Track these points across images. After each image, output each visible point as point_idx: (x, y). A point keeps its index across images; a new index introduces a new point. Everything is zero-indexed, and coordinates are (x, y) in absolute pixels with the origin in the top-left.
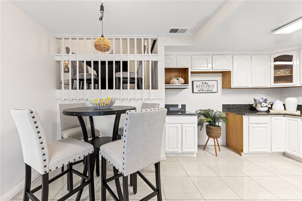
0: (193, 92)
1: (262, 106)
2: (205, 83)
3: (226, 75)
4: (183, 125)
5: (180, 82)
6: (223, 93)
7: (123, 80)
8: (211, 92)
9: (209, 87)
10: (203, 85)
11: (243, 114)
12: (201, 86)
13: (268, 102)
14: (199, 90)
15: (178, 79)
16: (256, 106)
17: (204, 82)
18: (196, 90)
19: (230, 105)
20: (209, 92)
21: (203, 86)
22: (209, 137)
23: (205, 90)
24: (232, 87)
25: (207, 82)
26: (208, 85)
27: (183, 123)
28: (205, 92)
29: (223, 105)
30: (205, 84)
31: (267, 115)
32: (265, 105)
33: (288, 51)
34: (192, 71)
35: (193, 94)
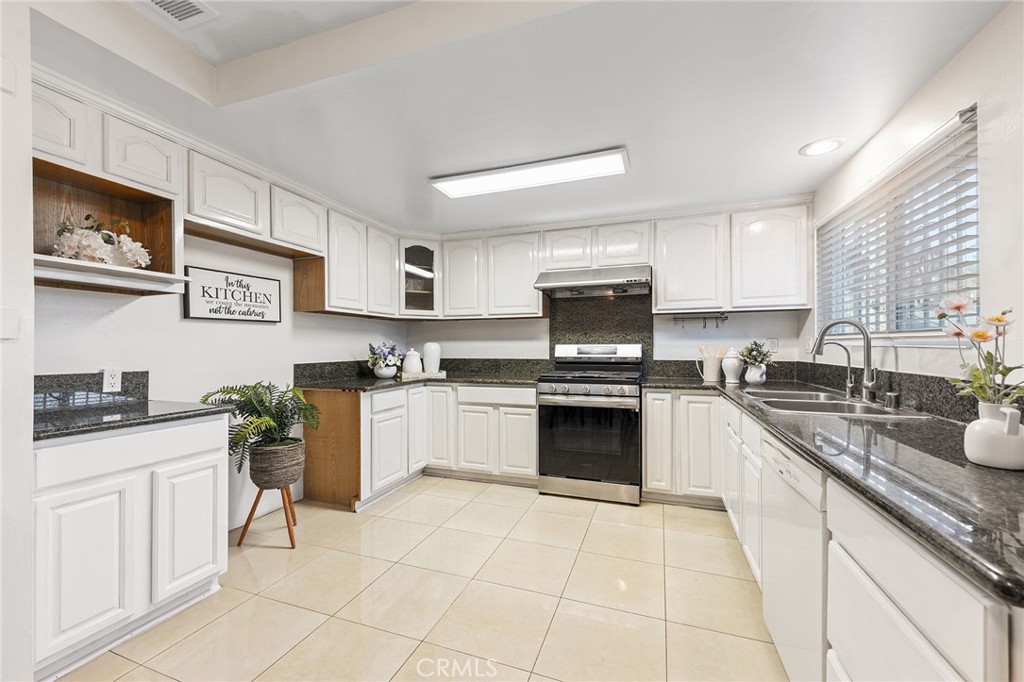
0: (186, 314)
1: (387, 365)
2: (240, 284)
3: (306, 267)
4: (159, 470)
5: (129, 255)
6: (296, 326)
8: (260, 318)
9: (253, 300)
10: (232, 289)
11: (361, 389)
12: (221, 294)
13: (397, 353)
14: (215, 306)
15: (108, 241)
16: (374, 364)
17: (233, 279)
18: (198, 307)
19: (313, 366)
20: (253, 318)
21: (229, 294)
22: (262, 489)
23: (238, 309)
24: (327, 309)
25: (246, 281)
26: (248, 294)
27: (156, 464)
28: (236, 316)
29: (297, 367)
30: (240, 289)
31: (395, 385)
32: (392, 360)
33: (427, 240)
34: (190, 218)
35: (188, 324)
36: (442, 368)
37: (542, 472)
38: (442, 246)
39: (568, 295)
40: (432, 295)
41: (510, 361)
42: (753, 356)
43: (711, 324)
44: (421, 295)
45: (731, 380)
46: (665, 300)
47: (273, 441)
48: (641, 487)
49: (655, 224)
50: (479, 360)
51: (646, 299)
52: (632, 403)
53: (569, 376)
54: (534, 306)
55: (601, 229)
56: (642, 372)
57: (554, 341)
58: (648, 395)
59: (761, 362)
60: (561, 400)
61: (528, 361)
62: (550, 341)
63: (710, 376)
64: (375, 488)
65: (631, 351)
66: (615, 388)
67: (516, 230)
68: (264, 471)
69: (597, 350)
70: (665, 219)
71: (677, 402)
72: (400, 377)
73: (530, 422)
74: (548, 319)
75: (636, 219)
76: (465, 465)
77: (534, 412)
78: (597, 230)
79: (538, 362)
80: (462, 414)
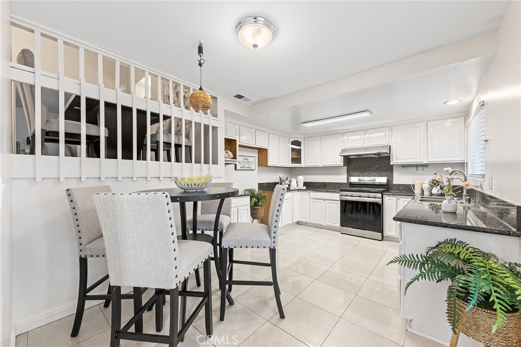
0: (236, 169)
3: (262, 153)
4: (239, 208)
5: (231, 156)
6: (259, 171)
7: (152, 145)
8: (251, 169)
9: (249, 163)
12: (242, 162)
13: (288, 179)
14: (241, 166)
17: (245, 158)
18: (238, 167)
19: (263, 183)
20: (249, 169)
21: (244, 162)
22: (253, 219)
23: (245, 167)
24: (268, 165)
25: (248, 158)
27: (239, 206)
28: (245, 169)
29: (259, 184)
30: (246, 161)
31: (288, 191)
32: (287, 182)
33: (298, 138)
34: (240, 144)
35: (237, 171)
36: (304, 185)
37: (342, 225)
38: (304, 140)
39: (355, 157)
40: (300, 158)
41: (330, 183)
42: (435, 183)
43: (420, 169)
44: (297, 159)
45: (426, 193)
46: (396, 159)
47: (256, 205)
48: (383, 234)
49: (392, 128)
50: (318, 183)
51: (388, 158)
52: (379, 200)
53: (353, 189)
54: (340, 162)
55: (368, 131)
56: (387, 188)
57: (349, 175)
58: (386, 198)
59: (438, 186)
60: (349, 198)
61: (338, 183)
62: (347, 175)
63: (417, 191)
64: (283, 225)
65: (383, 180)
66: (372, 195)
67: (334, 133)
68: (255, 214)
69: (367, 179)
70: (397, 125)
71: (398, 201)
72: (290, 189)
73: (337, 207)
74: (346, 167)
75: (383, 126)
76: (312, 221)
77: (339, 203)
78: (366, 131)
79: (342, 184)
80: (311, 202)
